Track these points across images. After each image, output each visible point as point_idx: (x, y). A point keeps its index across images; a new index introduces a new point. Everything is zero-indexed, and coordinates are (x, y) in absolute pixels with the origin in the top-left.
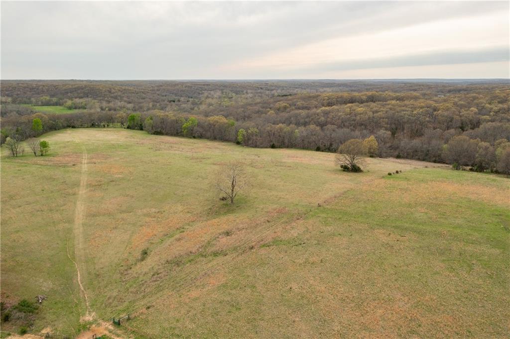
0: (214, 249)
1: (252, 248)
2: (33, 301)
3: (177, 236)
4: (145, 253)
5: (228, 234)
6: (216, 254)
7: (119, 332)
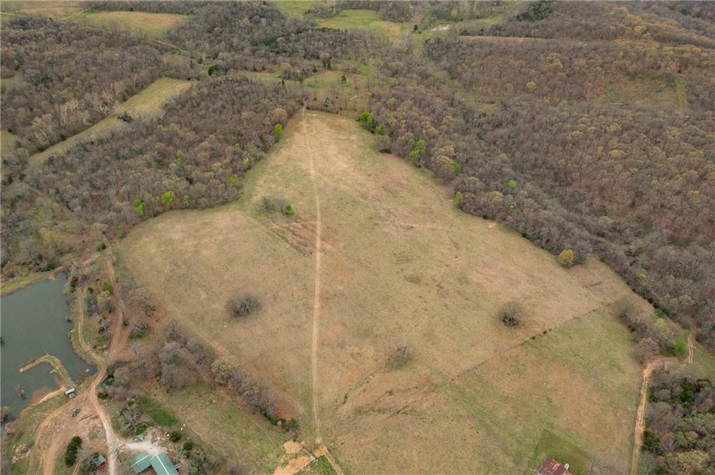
0: (381, 405)
1: (398, 412)
2: (297, 420)
3: (364, 386)
4: (346, 397)
5: (391, 393)
6: (379, 411)
7: (330, 455)
